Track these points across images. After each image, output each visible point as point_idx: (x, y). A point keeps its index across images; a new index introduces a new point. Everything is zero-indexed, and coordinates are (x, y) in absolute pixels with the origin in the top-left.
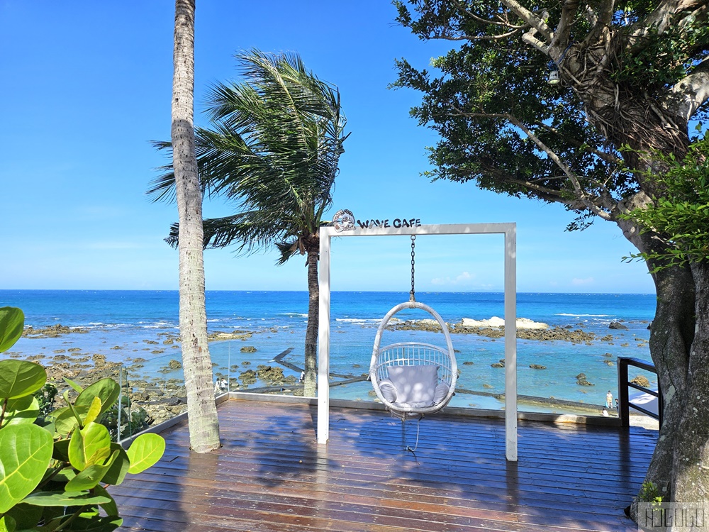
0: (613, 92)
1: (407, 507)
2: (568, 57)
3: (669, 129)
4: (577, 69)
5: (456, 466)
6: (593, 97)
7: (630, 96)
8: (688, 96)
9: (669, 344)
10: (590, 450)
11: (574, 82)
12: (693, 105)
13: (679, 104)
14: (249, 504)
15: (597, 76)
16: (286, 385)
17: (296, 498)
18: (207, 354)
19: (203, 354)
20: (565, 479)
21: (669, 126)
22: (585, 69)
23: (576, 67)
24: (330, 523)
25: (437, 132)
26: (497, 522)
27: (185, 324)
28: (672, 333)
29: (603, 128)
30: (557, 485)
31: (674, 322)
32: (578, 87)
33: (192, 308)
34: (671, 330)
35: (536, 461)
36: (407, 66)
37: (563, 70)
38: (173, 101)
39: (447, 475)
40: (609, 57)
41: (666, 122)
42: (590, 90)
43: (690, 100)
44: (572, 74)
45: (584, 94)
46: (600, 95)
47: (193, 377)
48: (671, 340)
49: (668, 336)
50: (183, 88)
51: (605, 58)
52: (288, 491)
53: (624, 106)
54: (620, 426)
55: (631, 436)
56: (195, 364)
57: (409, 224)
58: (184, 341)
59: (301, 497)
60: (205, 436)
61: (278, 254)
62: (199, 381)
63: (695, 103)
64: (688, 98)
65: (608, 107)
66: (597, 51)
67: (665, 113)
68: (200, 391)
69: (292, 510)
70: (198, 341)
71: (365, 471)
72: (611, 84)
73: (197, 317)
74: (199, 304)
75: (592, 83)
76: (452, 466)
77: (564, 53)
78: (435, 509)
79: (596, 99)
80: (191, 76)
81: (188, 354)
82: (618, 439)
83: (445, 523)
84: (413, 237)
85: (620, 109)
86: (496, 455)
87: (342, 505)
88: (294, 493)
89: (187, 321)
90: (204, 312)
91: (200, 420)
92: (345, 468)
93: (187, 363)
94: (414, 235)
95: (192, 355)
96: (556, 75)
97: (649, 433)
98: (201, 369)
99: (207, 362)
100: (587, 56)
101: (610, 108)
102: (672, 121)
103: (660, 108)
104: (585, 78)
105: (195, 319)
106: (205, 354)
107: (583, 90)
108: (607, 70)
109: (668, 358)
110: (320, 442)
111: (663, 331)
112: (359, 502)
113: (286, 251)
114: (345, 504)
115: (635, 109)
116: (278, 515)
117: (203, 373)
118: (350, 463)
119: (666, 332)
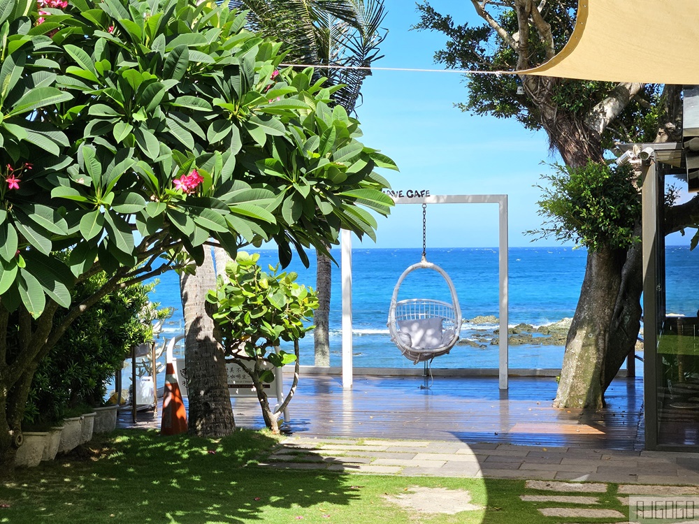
0: (554, 109)
2: (527, 79)
4: (534, 88)
8: (601, 114)
11: (533, 97)
13: (596, 121)
22: (539, 89)
32: (535, 101)
37: (526, 88)
43: (602, 117)
44: (531, 91)
46: (547, 110)
51: (550, 84)
53: (560, 121)
57: (420, 194)
63: (605, 120)
65: (551, 120)
72: (553, 104)
79: (545, 112)
94: (425, 204)
96: (521, 90)
102: (585, 135)
104: (538, 95)
107: (538, 104)
108: (551, 93)
115: (566, 124)
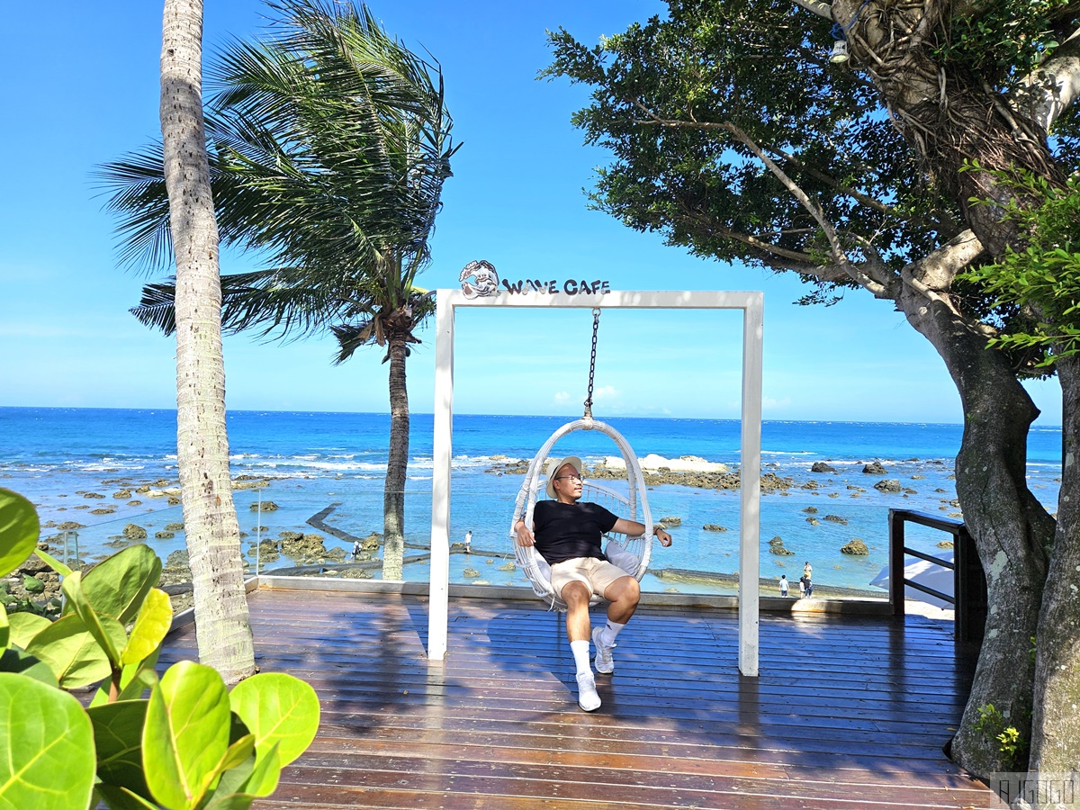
0: (937, 80)
1: (605, 764)
2: (864, 18)
3: (1024, 142)
4: (879, 40)
5: (666, 689)
6: (904, 86)
7: (963, 88)
8: (1050, 92)
9: (992, 486)
10: (861, 654)
11: (873, 61)
12: (1056, 106)
13: (1036, 106)
14: (325, 775)
15: (912, 52)
16: (328, 563)
17: (411, 759)
18: (231, 508)
19: (225, 509)
20: (839, 703)
21: (1025, 137)
22: (892, 40)
23: (876, 35)
24: (478, 802)
25: (611, 152)
26: (759, 783)
27: (188, 456)
28: (995, 470)
29: (918, 137)
30: (831, 713)
31: (996, 453)
32: (879, 69)
33: (202, 427)
34: (993, 466)
35: (787, 675)
36: (568, 39)
37: (857, 40)
38: (164, 54)
39: (656, 705)
40: (930, 22)
41: (1019, 131)
42: (899, 75)
43: (1052, 98)
44: (870, 47)
45: (890, 81)
46: (915, 83)
47: (205, 549)
48: (994, 482)
49: (987, 477)
50: (183, 33)
51: (923, 24)
52: (393, 746)
53: (953, 104)
54: (891, 615)
55: (906, 630)
56: (209, 526)
58: (188, 485)
59: (418, 755)
60: (228, 655)
61: (335, 346)
62: (217, 558)
63: (1059, 104)
64: (1049, 95)
65: (928, 103)
66: (910, 12)
67: (1017, 116)
68: (217, 574)
69: (407, 782)
70: (215, 486)
71: (520, 704)
72: (933, 67)
73: (211, 443)
74: (215, 420)
75: (903, 63)
76: (659, 688)
77: (858, 12)
78: (652, 765)
79: (909, 89)
80: (199, 12)
81: (195, 509)
82: (887, 634)
83: (673, 788)
84: (597, 312)
85: (948, 107)
86: (723, 667)
87: (493, 767)
88: (404, 750)
89: (193, 449)
90: (224, 434)
91: (219, 626)
92: (486, 702)
93: (194, 525)
94: (599, 308)
95: (203, 512)
96: (843, 47)
97: (936, 625)
98: (221, 535)
99: (230, 524)
100: (895, 20)
101: (930, 105)
102: (1028, 130)
103: (1009, 108)
104: (891, 54)
105: (207, 447)
106: (227, 508)
107: (887, 75)
108: (926, 43)
109: (992, 508)
110: (432, 656)
111: (980, 466)
112: (521, 759)
113: (349, 340)
114: (497, 765)
115: (972, 109)
116: (382, 793)
117: (224, 543)
118: (492, 692)
119: (985, 469)
